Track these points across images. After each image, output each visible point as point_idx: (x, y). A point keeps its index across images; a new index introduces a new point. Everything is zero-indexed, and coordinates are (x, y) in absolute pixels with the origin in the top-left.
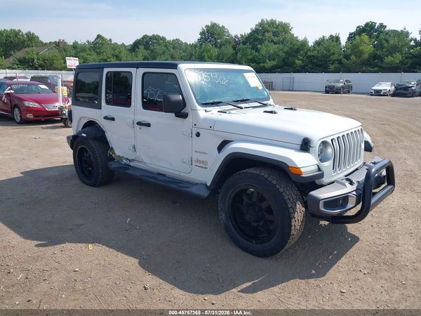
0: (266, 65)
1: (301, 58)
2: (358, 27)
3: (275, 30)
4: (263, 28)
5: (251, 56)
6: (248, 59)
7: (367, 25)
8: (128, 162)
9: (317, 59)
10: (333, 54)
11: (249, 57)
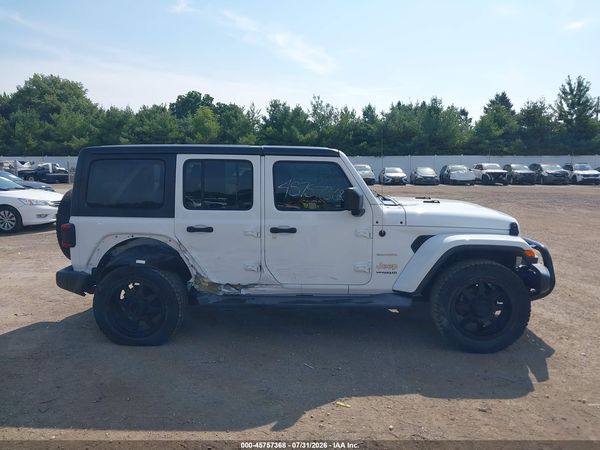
0: (73, 145)
1: (126, 134)
2: (179, 97)
3: (59, 91)
4: (38, 87)
5: (41, 131)
6: (36, 134)
7: (190, 95)
8: (233, 291)
9: (150, 137)
10: (171, 131)
11: (37, 131)
